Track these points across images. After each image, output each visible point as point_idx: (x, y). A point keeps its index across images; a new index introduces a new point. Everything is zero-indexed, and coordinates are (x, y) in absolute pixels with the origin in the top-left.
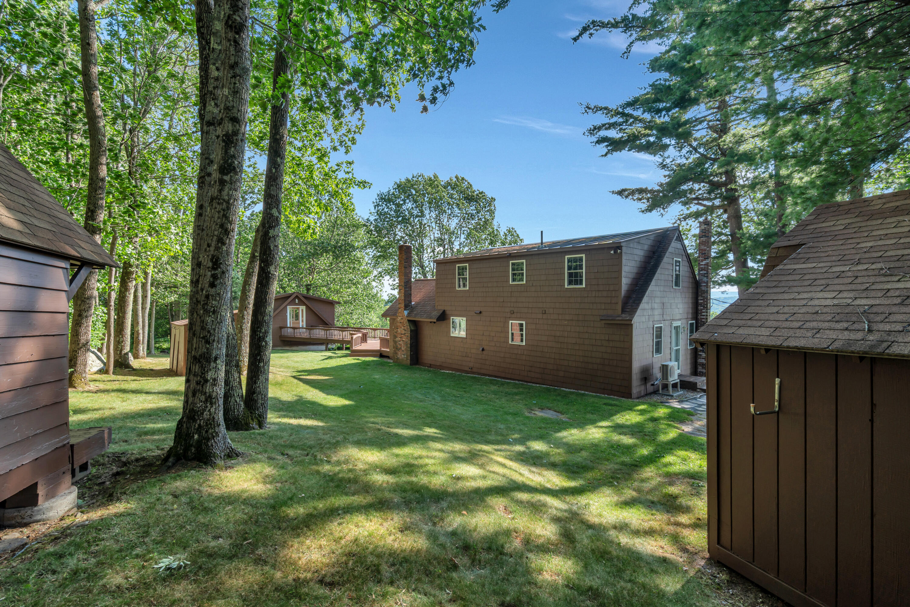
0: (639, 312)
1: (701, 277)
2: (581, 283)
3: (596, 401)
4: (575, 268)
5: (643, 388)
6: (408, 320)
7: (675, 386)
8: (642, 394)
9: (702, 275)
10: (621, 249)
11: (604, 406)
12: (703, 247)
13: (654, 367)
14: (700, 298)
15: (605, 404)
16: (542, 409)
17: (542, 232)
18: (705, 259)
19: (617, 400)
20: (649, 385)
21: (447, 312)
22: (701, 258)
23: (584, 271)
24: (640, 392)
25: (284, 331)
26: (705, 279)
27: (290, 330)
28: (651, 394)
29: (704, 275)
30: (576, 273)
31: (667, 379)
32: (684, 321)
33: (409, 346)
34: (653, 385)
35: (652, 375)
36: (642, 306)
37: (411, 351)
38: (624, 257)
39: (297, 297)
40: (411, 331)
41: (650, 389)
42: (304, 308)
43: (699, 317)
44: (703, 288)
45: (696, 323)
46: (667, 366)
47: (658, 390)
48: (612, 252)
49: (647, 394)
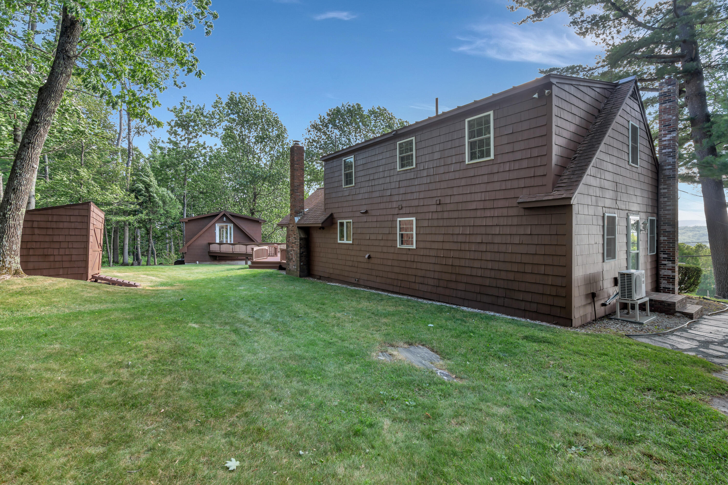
0: (581, 188)
1: (664, 158)
2: (488, 155)
3: (510, 331)
4: (480, 134)
5: (589, 309)
6: (298, 227)
7: (642, 307)
8: (589, 320)
9: (665, 154)
10: (551, 89)
11: (524, 342)
12: (666, 117)
13: (605, 277)
14: (662, 187)
15: (526, 338)
16: (411, 344)
17: (437, 100)
18: (670, 132)
19: (547, 330)
20: (598, 304)
21: (335, 216)
22: (663, 132)
23: (492, 135)
24: (585, 316)
25: (211, 246)
26: (670, 160)
27: (218, 246)
28: (602, 318)
29: (668, 155)
30: (481, 141)
31: (630, 296)
32: (643, 216)
33: (299, 255)
34: (604, 305)
35: (602, 290)
36: (586, 179)
37: (301, 261)
38: (555, 101)
39: (224, 215)
40: (301, 239)
41: (601, 311)
42: (232, 225)
43: (662, 212)
44: (667, 173)
45: (657, 221)
46: (629, 276)
47: (614, 313)
48: (536, 96)
49: (596, 320)
